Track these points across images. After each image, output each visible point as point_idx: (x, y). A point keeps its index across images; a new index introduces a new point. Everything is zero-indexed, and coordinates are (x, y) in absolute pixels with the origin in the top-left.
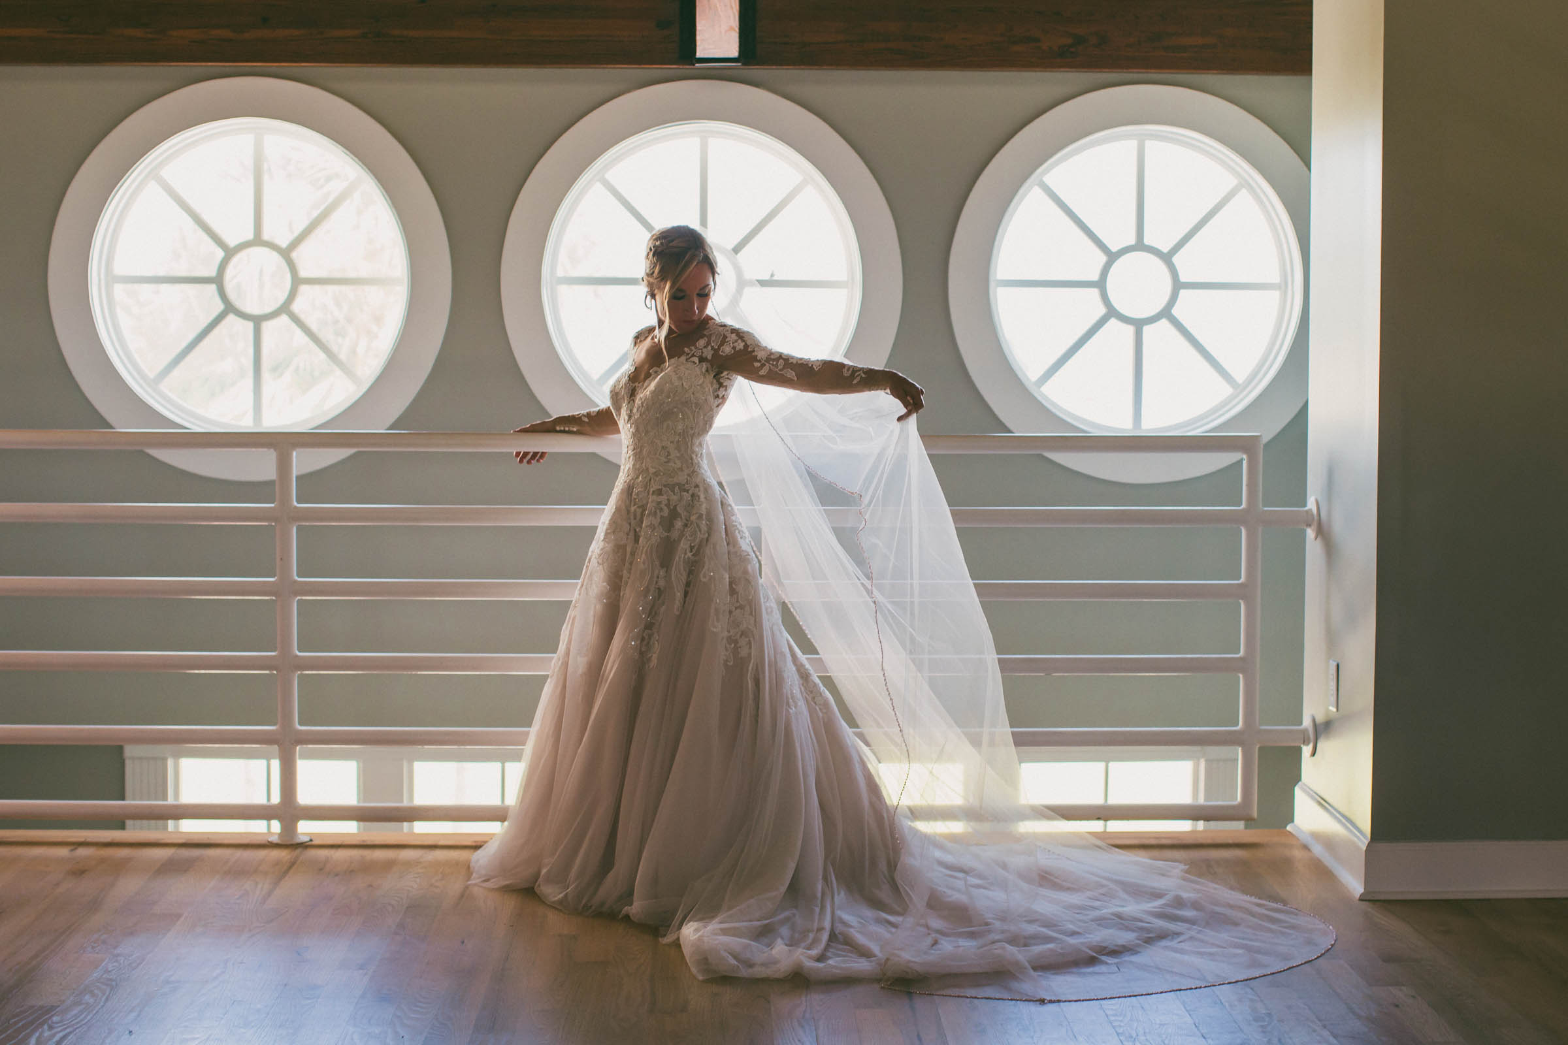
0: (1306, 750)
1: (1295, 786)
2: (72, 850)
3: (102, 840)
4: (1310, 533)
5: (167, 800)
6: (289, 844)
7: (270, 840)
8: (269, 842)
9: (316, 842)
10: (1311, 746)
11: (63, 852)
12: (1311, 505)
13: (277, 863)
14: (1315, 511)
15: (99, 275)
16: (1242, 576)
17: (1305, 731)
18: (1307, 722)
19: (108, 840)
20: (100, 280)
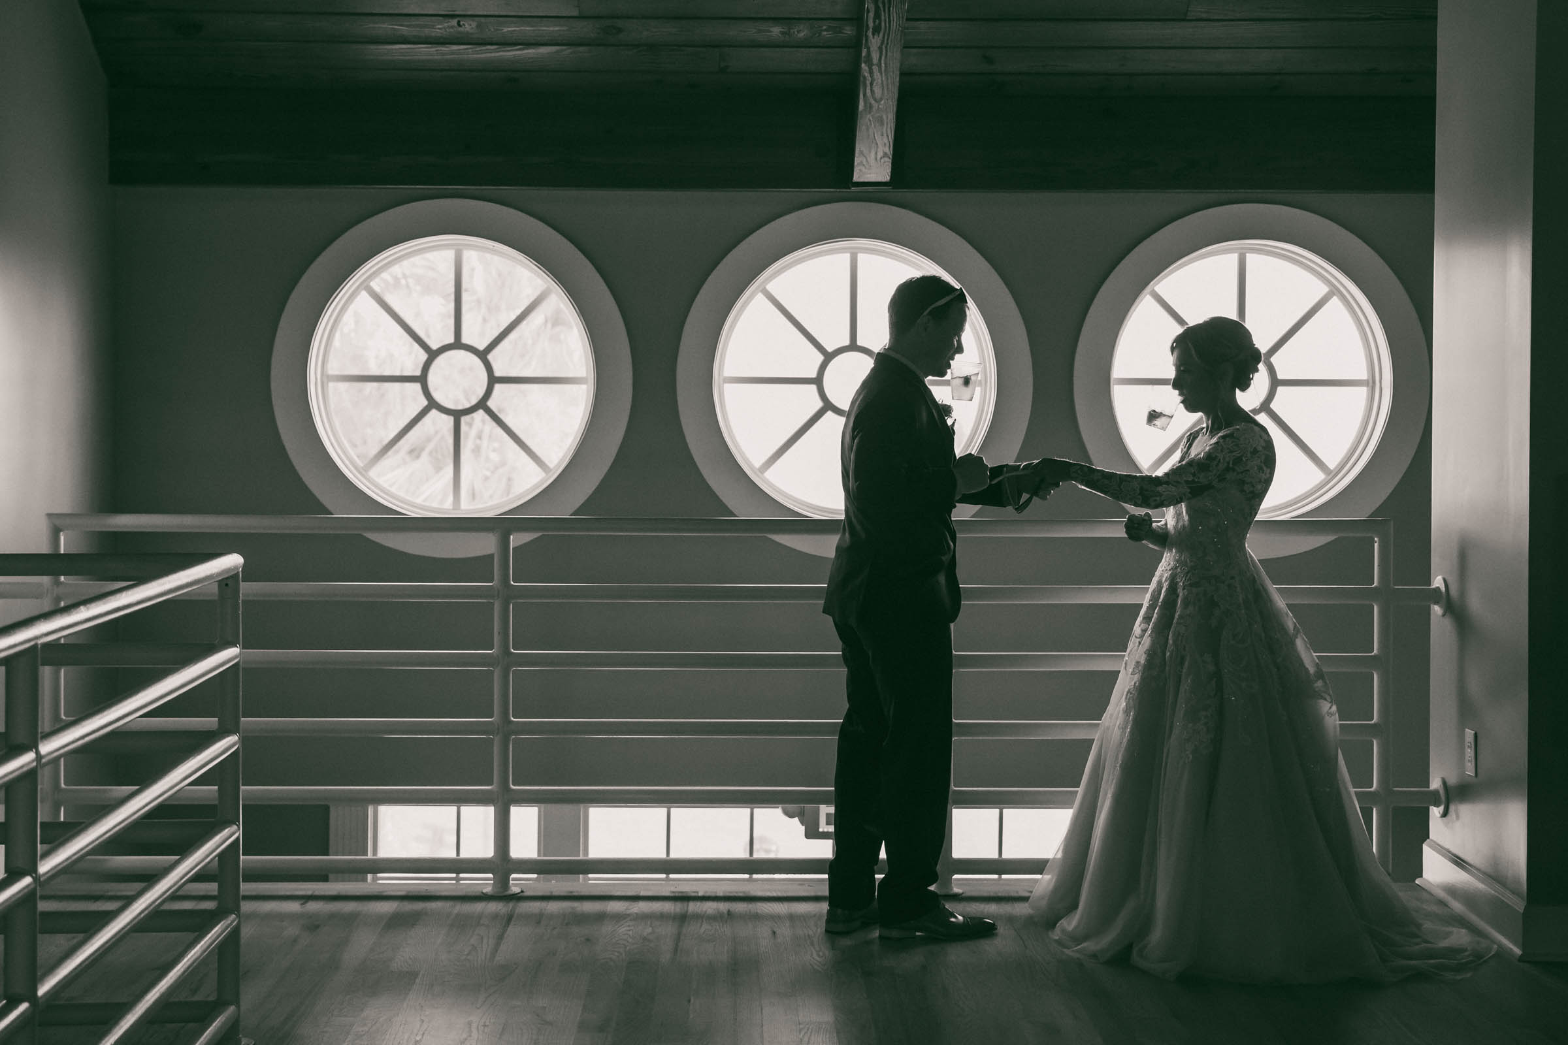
0: (1435, 812)
1: (1423, 843)
2: (302, 904)
3: (327, 893)
4: (1437, 610)
5: (367, 856)
6: (502, 895)
7: (484, 891)
8: (483, 893)
9: (527, 894)
10: (1442, 808)
11: (294, 907)
12: (1438, 582)
13: (495, 916)
14: (1443, 589)
15: (316, 374)
16: (1375, 649)
17: (1436, 792)
18: (1435, 784)
19: (334, 893)
20: (316, 379)
